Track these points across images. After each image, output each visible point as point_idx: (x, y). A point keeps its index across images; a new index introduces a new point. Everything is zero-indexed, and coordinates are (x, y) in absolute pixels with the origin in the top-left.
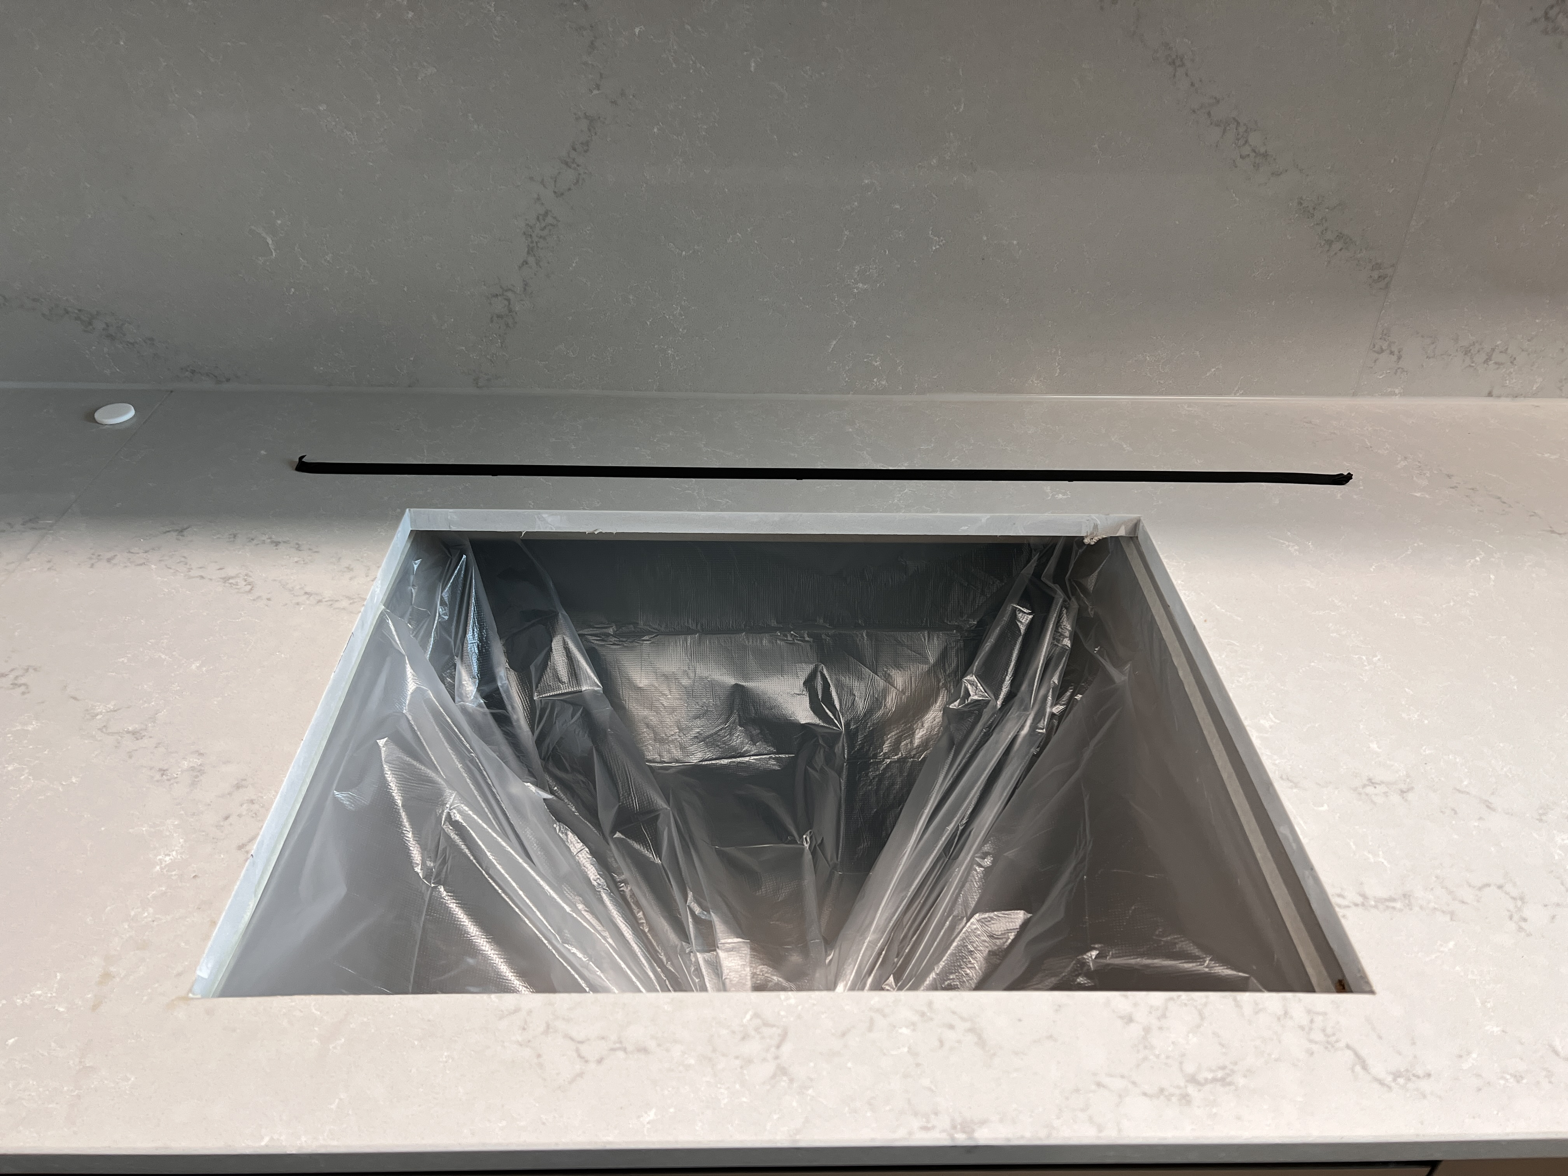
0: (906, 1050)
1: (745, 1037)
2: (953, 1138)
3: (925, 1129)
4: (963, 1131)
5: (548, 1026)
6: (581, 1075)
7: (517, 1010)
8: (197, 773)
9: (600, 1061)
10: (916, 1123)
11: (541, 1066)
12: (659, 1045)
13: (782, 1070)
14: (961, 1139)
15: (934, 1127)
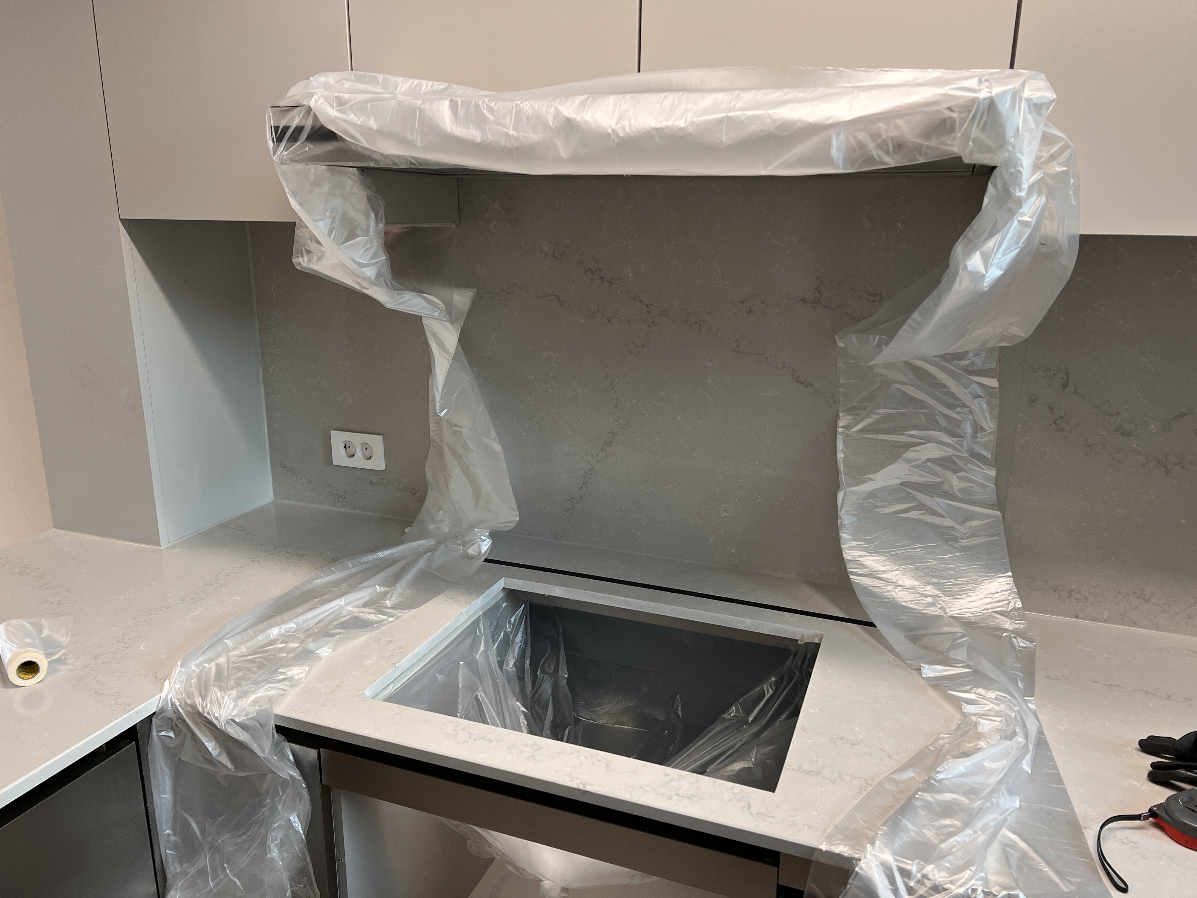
0: (579, 762)
1: (526, 746)
2: (578, 786)
3: (571, 781)
4: (583, 785)
5: (464, 728)
6: (468, 741)
7: (457, 722)
8: (390, 642)
9: (475, 740)
10: (568, 779)
11: (456, 736)
12: (496, 741)
13: (533, 756)
14: (581, 787)
15: (574, 782)
